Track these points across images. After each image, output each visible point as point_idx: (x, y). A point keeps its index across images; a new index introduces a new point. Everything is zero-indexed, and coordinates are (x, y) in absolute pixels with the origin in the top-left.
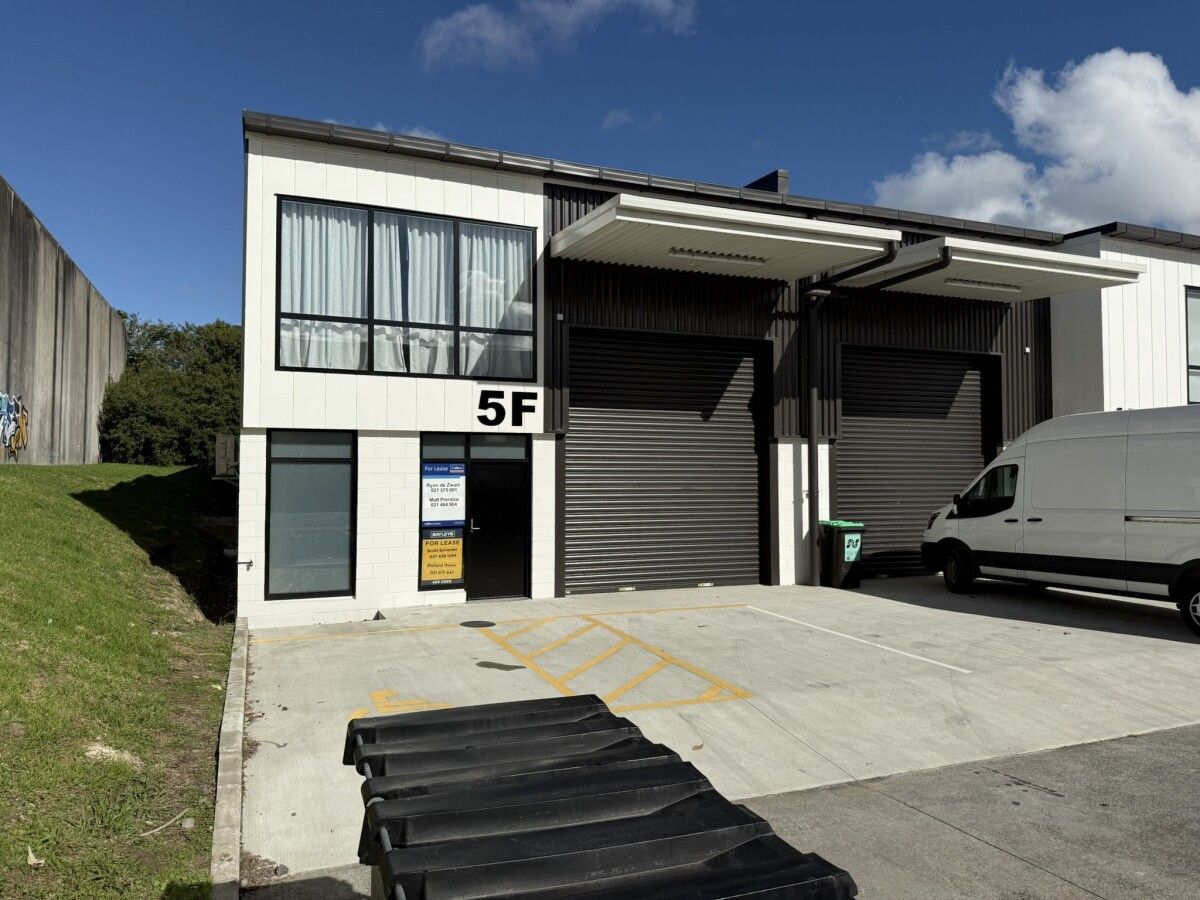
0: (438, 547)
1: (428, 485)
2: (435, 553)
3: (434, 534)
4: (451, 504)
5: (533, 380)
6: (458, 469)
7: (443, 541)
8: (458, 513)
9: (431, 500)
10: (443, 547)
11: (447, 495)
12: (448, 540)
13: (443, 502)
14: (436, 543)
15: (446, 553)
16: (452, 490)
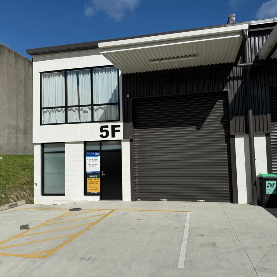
0: (92, 181)
1: (88, 159)
2: (91, 183)
3: (91, 176)
4: (95, 166)
5: (118, 120)
6: (98, 154)
7: (93, 178)
8: (98, 169)
9: (89, 164)
10: (94, 181)
11: (94, 163)
12: (95, 178)
13: (93, 165)
14: (91, 179)
15: (95, 183)
16: (95, 161)
